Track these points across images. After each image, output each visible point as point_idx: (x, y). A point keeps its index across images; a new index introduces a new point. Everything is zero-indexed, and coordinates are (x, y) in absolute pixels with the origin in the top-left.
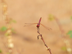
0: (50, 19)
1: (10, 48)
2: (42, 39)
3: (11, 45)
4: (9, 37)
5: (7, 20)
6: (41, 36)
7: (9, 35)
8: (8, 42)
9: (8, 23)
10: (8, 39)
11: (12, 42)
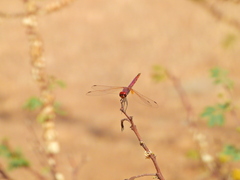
0: (156, 77)
1: (51, 155)
2: (133, 127)
3: (54, 147)
4: (49, 125)
5: (42, 80)
6: (131, 120)
7: (47, 120)
8: (45, 139)
9: (44, 88)
10: (46, 130)
11: (56, 139)
